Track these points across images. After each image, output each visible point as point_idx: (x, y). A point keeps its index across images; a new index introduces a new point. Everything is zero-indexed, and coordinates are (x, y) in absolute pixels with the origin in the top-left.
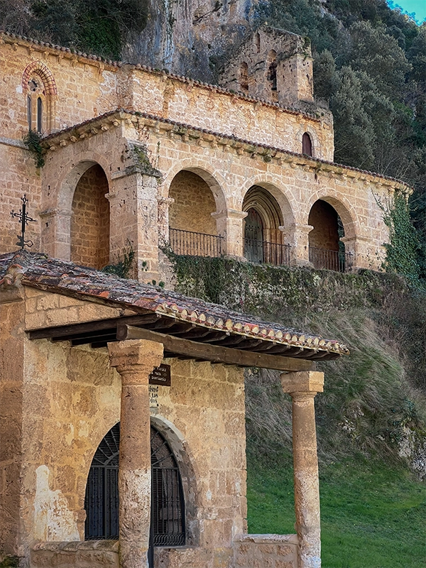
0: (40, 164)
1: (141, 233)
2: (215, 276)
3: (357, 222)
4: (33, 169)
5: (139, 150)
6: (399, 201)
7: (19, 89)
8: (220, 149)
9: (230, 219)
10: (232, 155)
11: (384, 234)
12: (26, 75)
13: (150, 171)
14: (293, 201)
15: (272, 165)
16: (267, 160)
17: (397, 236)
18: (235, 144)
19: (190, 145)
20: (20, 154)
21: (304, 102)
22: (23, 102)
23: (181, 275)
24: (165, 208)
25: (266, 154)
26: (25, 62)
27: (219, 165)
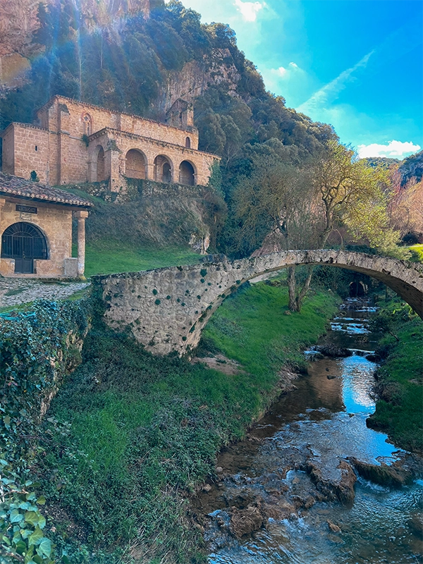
0: (87, 146)
1: (112, 170)
2: (141, 185)
3: (198, 169)
4: (85, 148)
5: (113, 142)
6: (215, 162)
7: (80, 120)
8: (145, 142)
9: (149, 166)
10: (150, 144)
11: (209, 173)
12: (82, 115)
13: (116, 149)
14: (173, 161)
15: (166, 148)
16: (164, 146)
17: (214, 174)
18: (152, 141)
19: (134, 141)
20: (80, 142)
21: (189, 126)
22: (81, 124)
23: (129, 185)
24: (124, 162)
25: (163, 144)
26: (82, 111)
27: (145, 148)
